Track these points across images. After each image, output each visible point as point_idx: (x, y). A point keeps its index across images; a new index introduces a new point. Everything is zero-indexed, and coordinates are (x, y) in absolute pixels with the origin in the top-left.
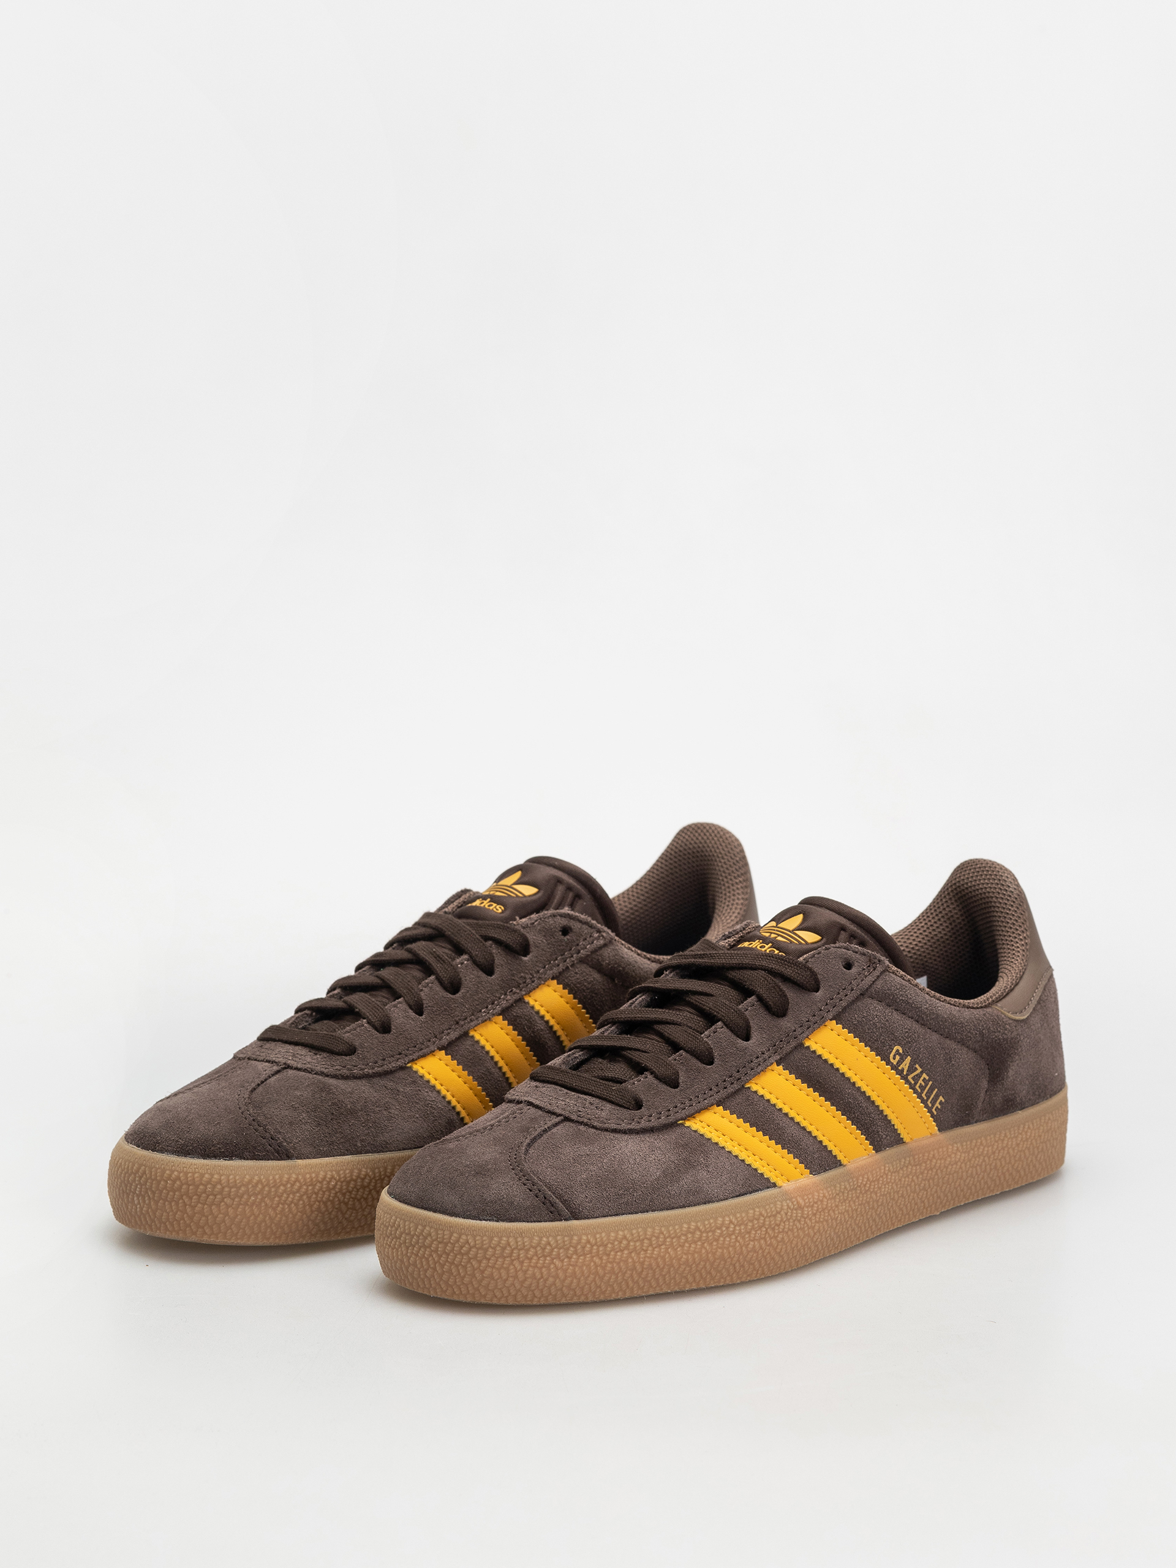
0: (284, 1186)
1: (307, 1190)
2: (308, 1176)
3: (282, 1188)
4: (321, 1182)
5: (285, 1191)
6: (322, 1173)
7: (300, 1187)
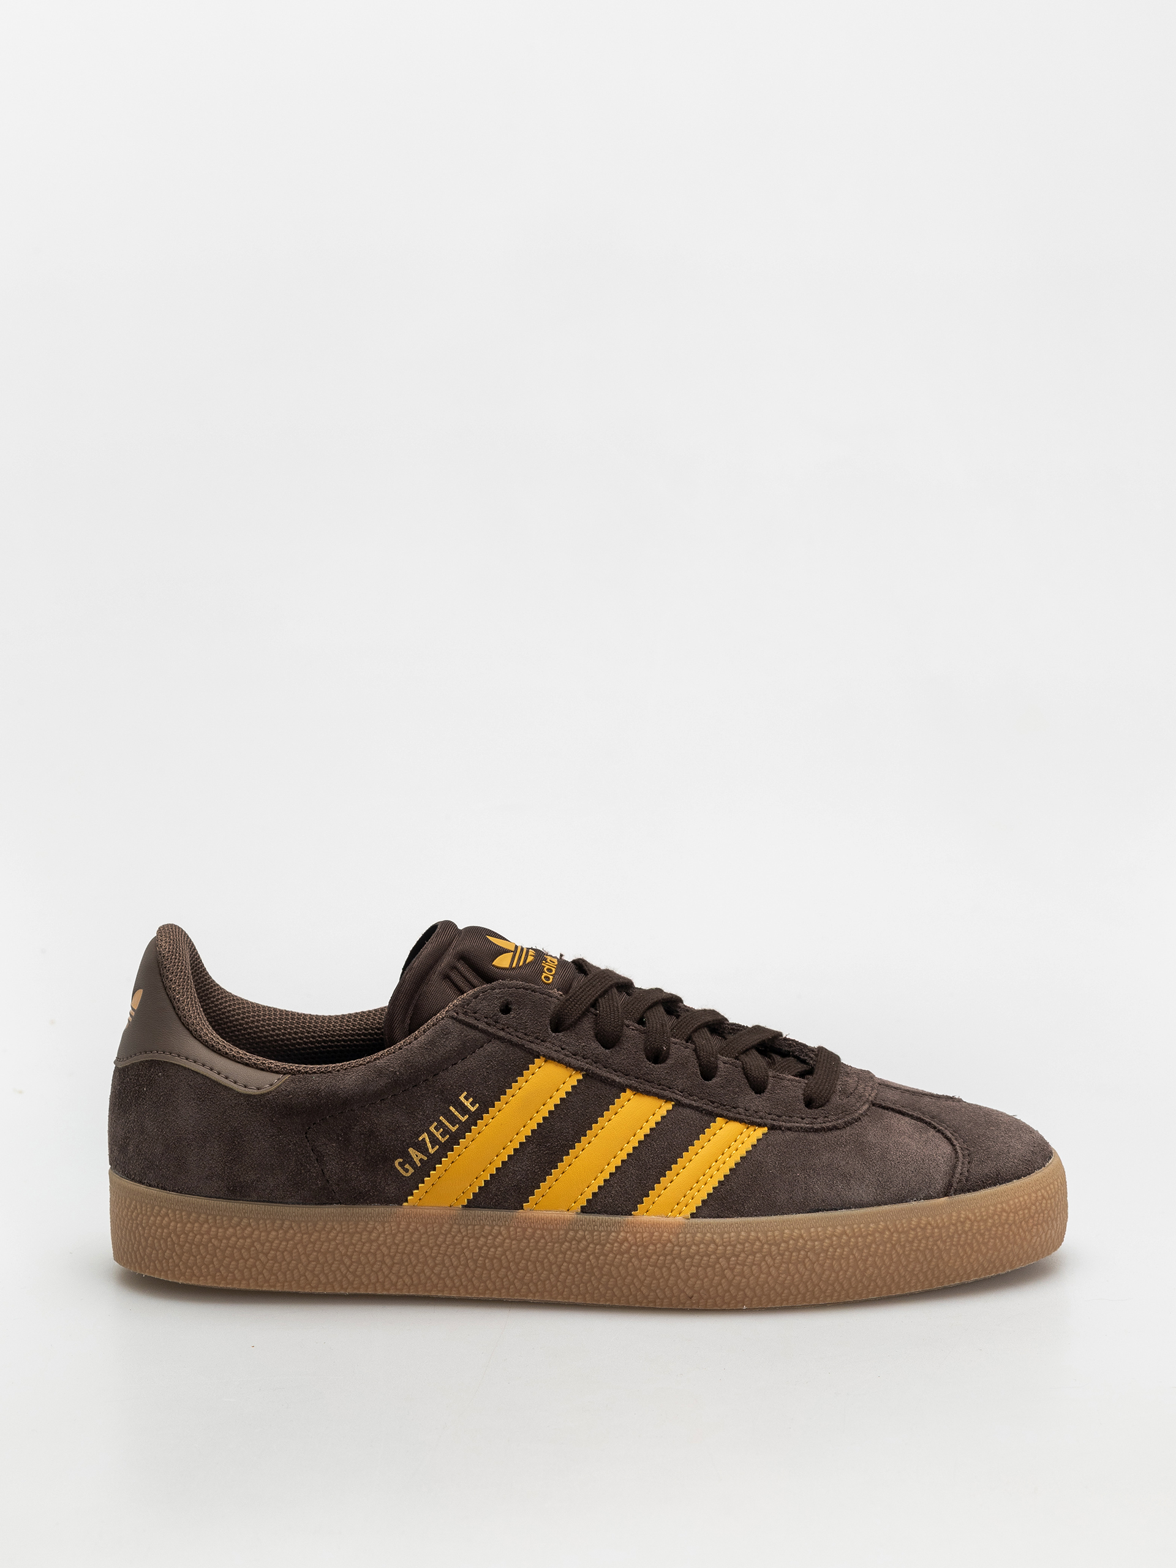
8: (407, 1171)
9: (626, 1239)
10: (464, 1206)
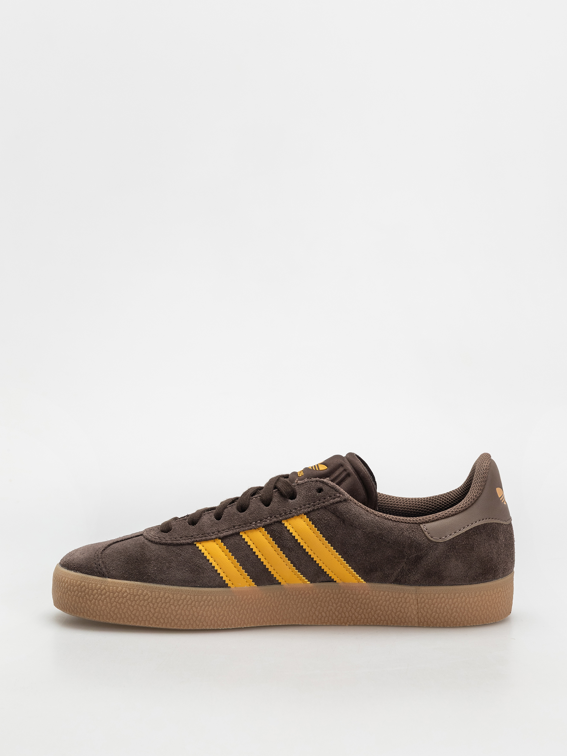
0: (97, 590)
1: (109, 595)
2: (111, 588)
3: (95, 591)
4: (119, 593)
5: (97, 593)
6: (120, 588)
7: (106, 593)
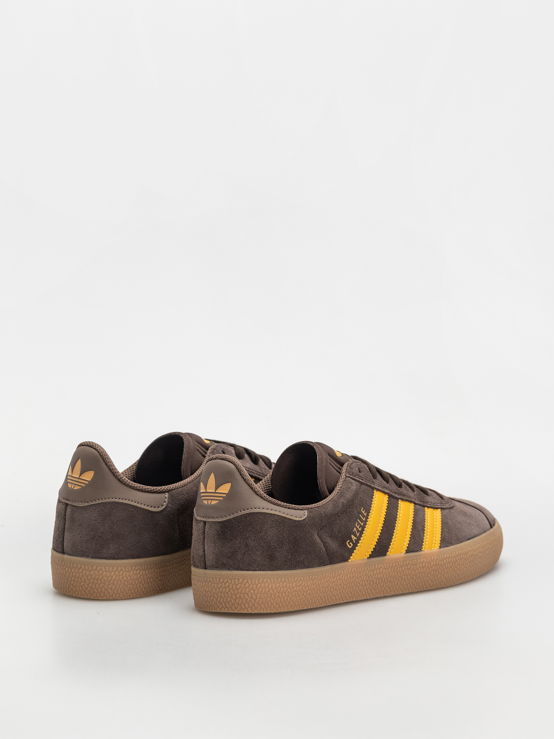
8: (350, 545)
9: (424, 561)
10: (368, 558)
